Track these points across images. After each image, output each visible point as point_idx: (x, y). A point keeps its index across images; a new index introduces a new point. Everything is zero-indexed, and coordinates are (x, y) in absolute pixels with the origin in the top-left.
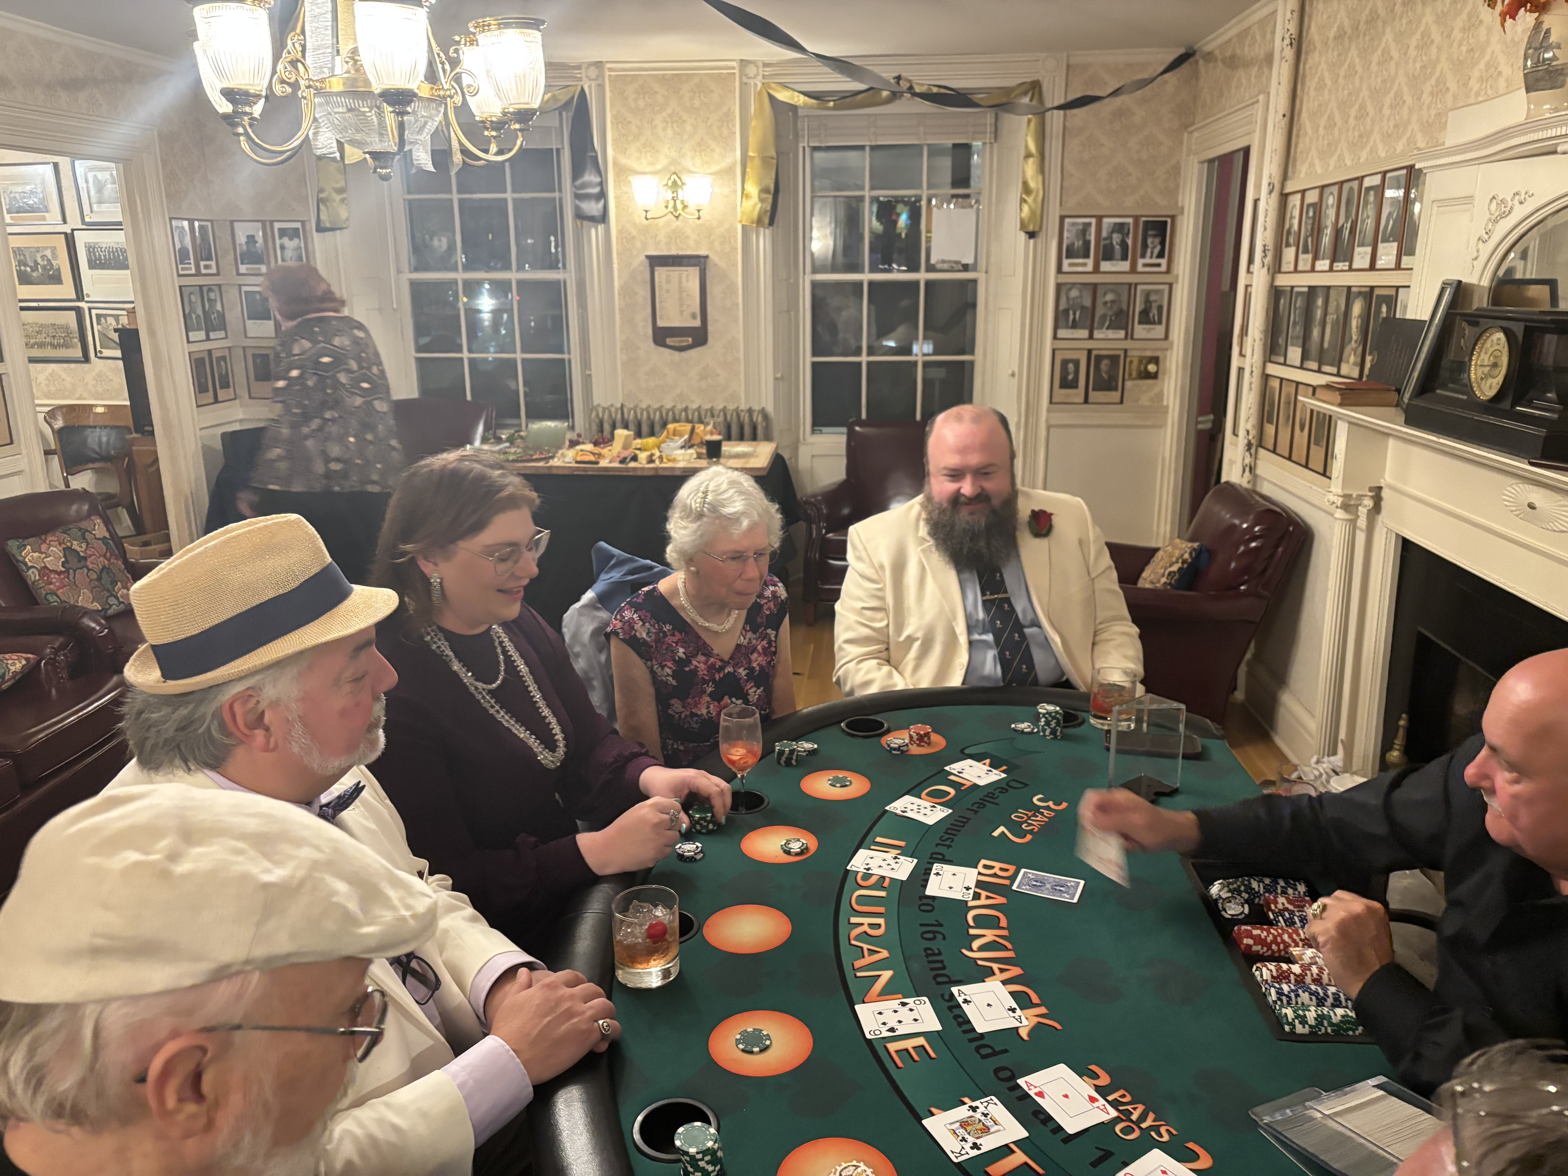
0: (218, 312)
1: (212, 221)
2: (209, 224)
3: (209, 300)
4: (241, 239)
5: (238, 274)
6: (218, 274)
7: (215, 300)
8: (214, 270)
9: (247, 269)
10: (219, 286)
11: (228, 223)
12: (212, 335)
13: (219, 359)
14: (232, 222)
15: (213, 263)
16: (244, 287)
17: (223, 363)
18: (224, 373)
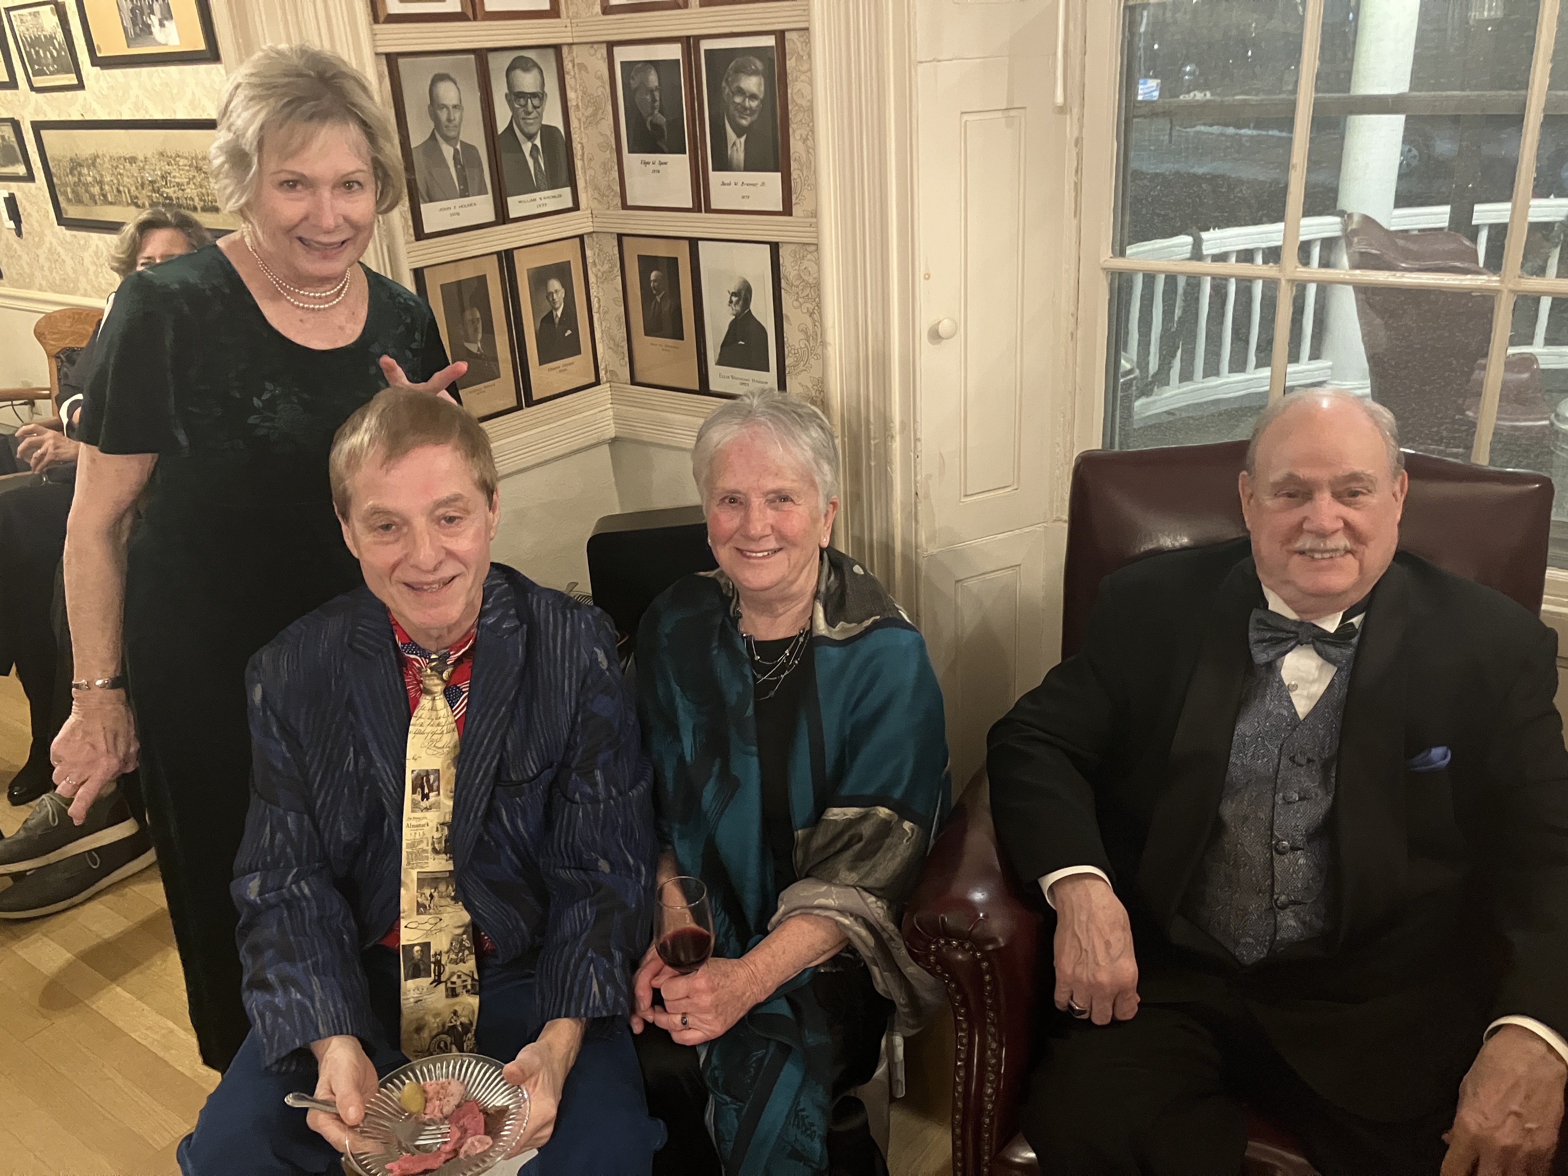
3: (515, 96)
6: (554, 12)
10: (557, 49)
12: (517, 205)
13: (540, 277)
16: (617, 50)
17: (555, 285)
18: (559, 313)
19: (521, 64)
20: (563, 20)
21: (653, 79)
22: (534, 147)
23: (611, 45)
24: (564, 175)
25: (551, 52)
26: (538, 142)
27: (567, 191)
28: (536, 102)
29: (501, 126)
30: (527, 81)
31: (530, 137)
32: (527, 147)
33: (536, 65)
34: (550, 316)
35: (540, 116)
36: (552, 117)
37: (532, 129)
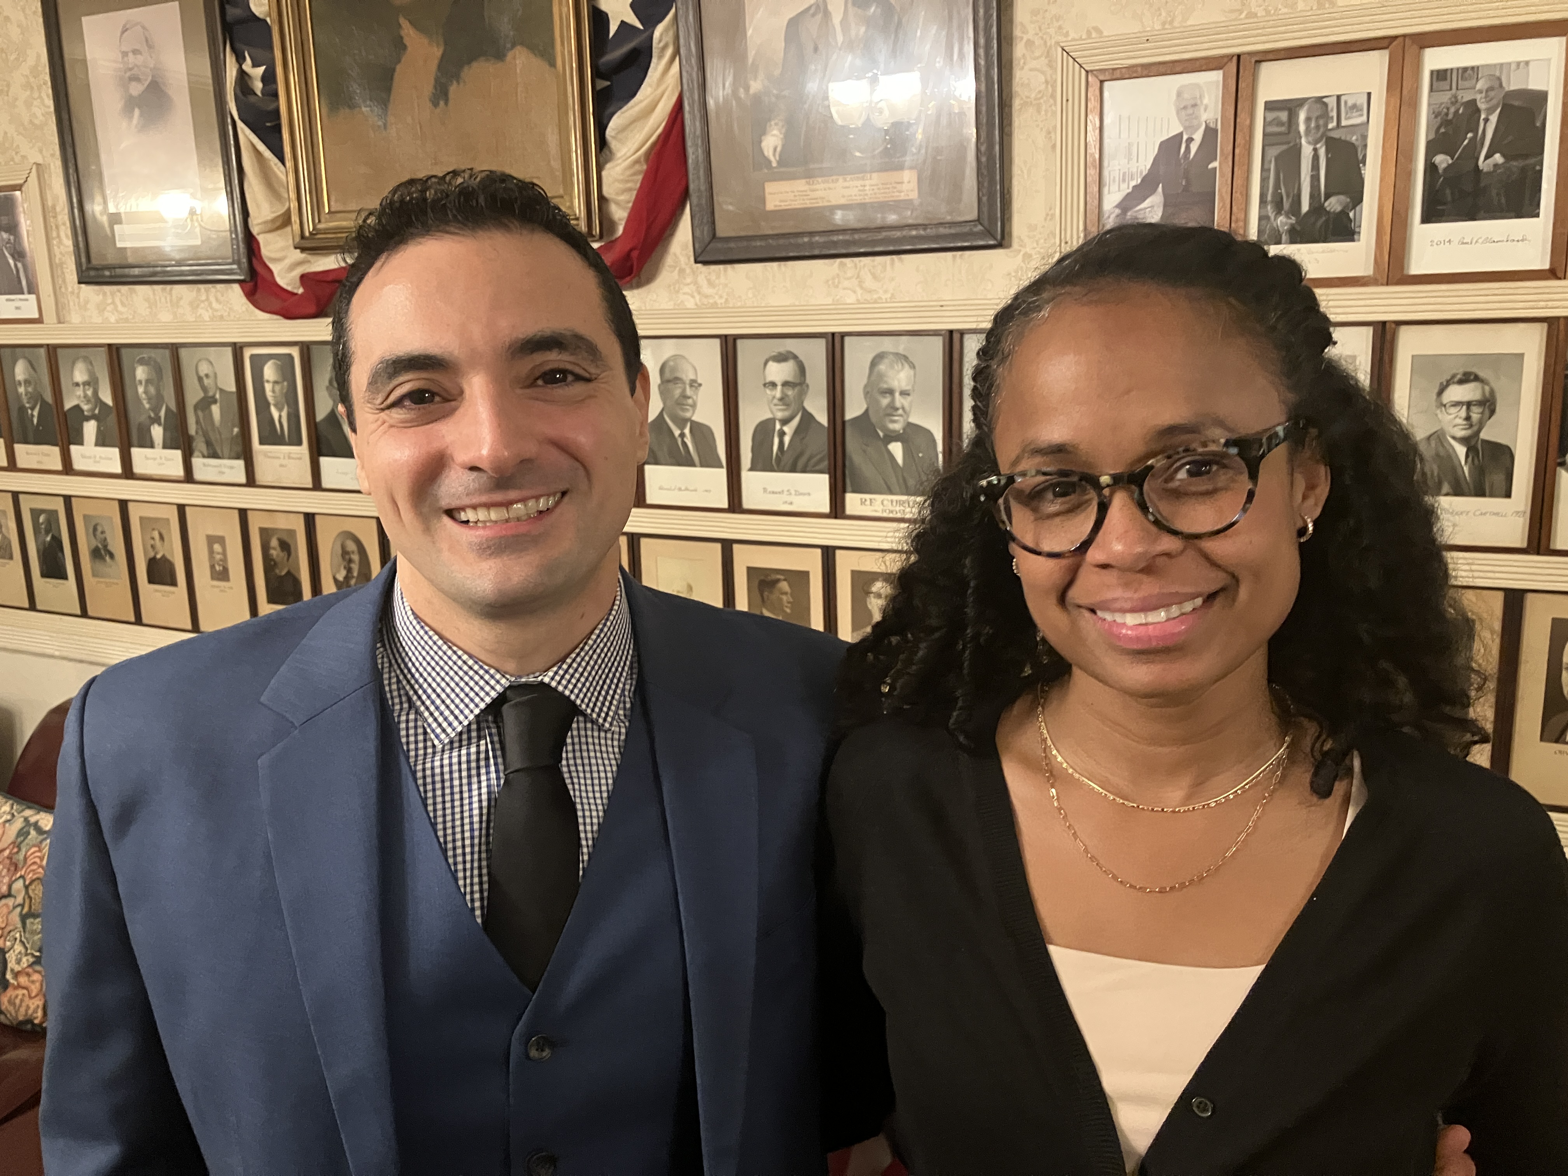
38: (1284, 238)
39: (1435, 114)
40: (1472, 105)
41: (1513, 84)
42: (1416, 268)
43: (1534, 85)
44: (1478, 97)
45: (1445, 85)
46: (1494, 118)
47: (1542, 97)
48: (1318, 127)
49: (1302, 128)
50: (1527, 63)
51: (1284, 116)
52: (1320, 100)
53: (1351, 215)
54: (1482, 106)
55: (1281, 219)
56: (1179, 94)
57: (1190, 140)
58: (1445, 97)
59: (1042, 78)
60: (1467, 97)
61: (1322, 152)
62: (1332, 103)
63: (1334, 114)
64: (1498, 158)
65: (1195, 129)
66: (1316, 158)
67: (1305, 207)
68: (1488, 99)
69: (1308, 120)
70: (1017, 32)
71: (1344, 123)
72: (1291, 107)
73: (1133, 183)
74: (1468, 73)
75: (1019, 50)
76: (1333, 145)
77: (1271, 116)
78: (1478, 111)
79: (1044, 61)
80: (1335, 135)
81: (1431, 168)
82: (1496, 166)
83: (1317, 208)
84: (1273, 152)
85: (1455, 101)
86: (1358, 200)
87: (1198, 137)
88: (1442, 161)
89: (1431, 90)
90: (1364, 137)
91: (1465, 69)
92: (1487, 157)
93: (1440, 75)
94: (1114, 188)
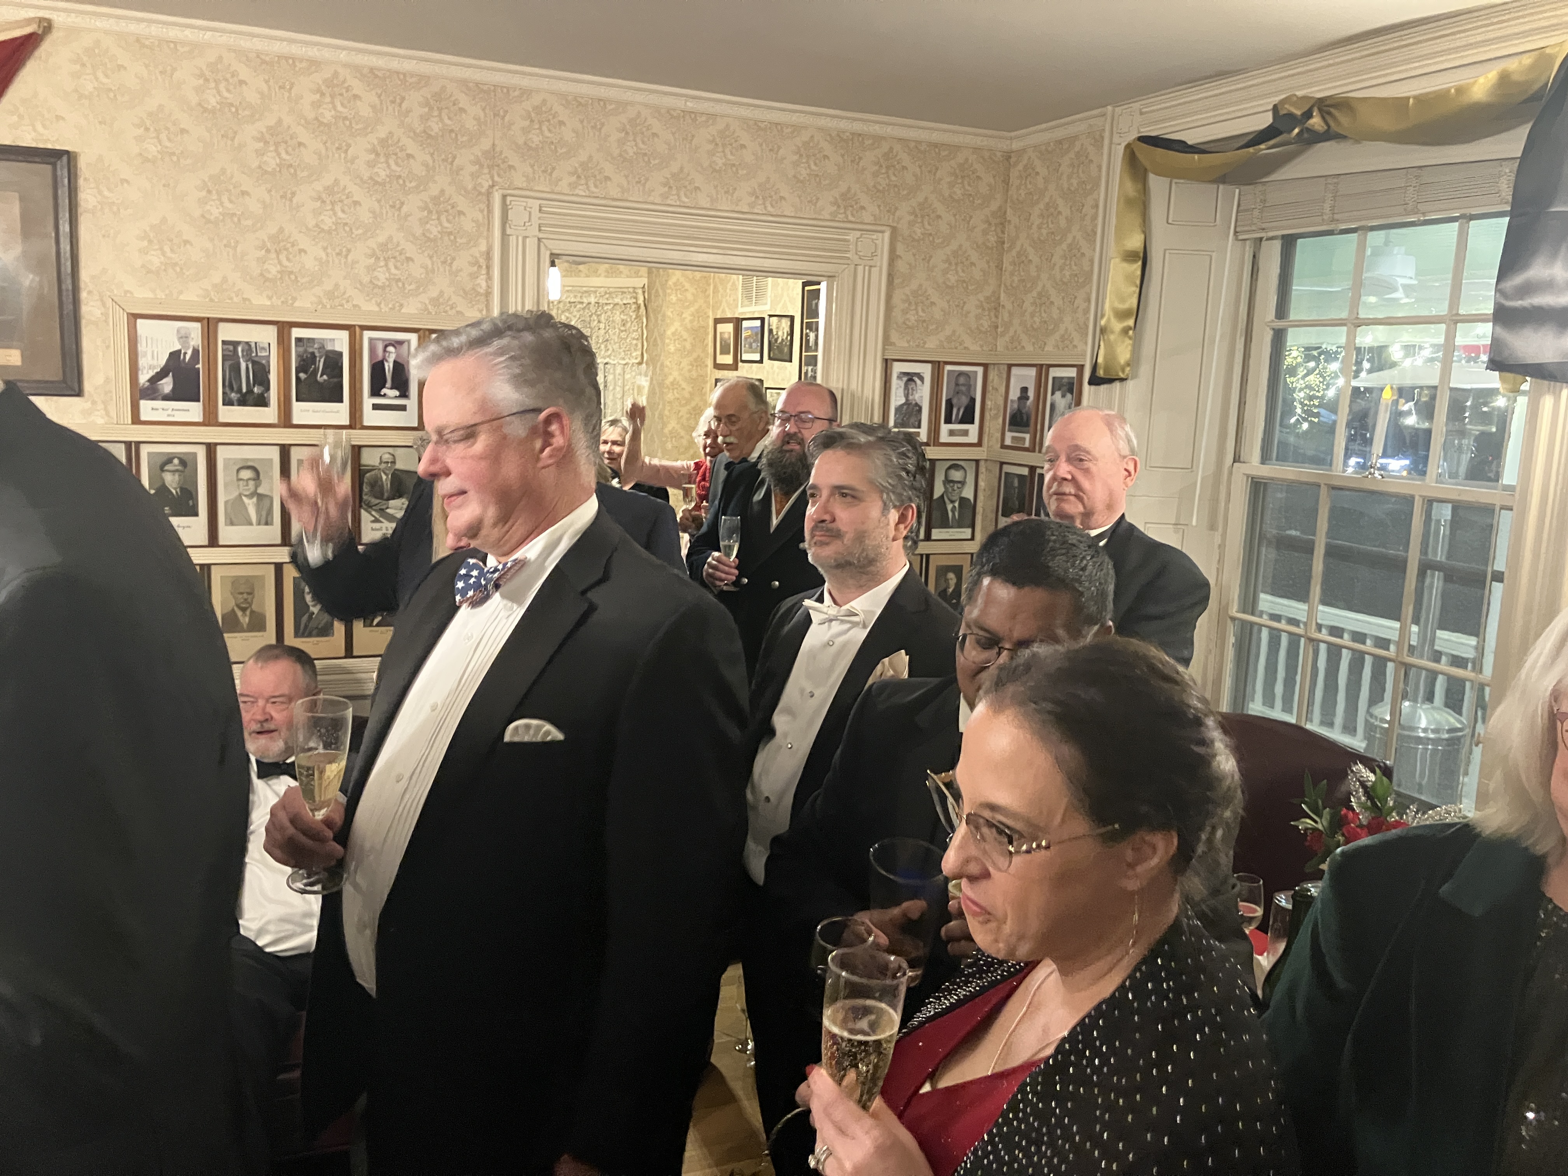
0: (963, 501)
1: (986, 366)
2: (980, 370)
3: (947, 481)
4: (1014, 394)
5: (1003, 446)
6: (979, 444)
7: (963, 483)
8: (973, 438)
9: (1013, 438)
10: (977, 461)
11: (1006, 367)
12: (936, 533)
13: (943, 571)
14: (1010, 366)
15: (973, 429)
16: (1005, 466)
17: (951, 576)
18: (951, 590)
19: (955, 466)
20: (984, 448)
21: (1016, 483)
22: (954, 507)
23: (1002, 464)
24: (969, 522)
25: (974, 464)
26: (957, 504)
27: (969, 531)
28: (959, 485)
29: (936, 495)
30: (956, 475)
31: (952, 502)
32: (949, 507)
33: (963, 468)
34: (945, 590)
35: (961, 492)
36: (968, 493)
37: (954, 498)
38: (235, 403)
39: (298, 356)
40: (313, 354)
41: (329, 347)
42: (295, 421)
43: (337, 348)
44: (316, 351)
45: (301, 344)
46: (322, 360)
47: (340, 354)
48: (247, 355)
49: (240, 354)
50: (334, 340)
51: (231, 348)
52: (247, 343)
53: (266, 395)
54: (317, 354)
55: (233, 395)
56: (178, 331)
57: (185, 353)
58: (301, 349)
59: (99, 312)
60: (311, 350)
61: (250, 366)
62: (253, 345)
63: (254, 350)
64: (325, 377)
65: (189, 348)
66: (247, 368)
67: (244, 390)
68: (319, 352)
69: (243, 351)
70: (82, 285)
71: (259, 354)
72: (235, 344)
73: (156, 371)
74: (311, 340)
75: (84, 295)
76: (254, 363)
77: (226, 347)
78: (315, 357)
79: (99, 303)
80: (256, 359)
81: (298, 379)
82: (325, 380)
83: (250, 391)
84: (228, 363)
85: (306, 351)
86: (268, 389)
87: (190, 352)
88: (302, 376)
89: (296, 346)
90: (269, 362)
91: (309, 339)
92: (321, 376)
93: (299, 340)
94: (145, 372)
